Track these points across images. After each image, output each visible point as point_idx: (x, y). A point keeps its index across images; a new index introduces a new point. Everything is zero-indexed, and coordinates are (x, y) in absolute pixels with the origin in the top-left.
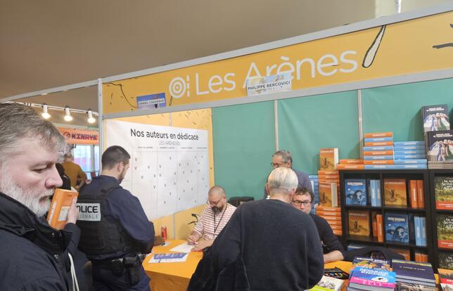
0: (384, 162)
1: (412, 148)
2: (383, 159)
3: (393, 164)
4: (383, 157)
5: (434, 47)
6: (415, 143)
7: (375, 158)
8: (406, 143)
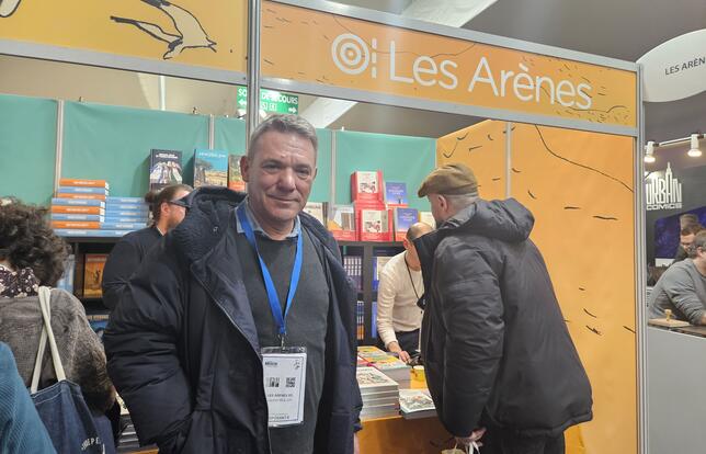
0: (84, 225)
1: (131, 207)
2: (81, 221)
3: (99, 229)
4: (83, 217)
5: (112, 18)
6: (135, 200)
7: (70, 217)
8: (123, 200)
